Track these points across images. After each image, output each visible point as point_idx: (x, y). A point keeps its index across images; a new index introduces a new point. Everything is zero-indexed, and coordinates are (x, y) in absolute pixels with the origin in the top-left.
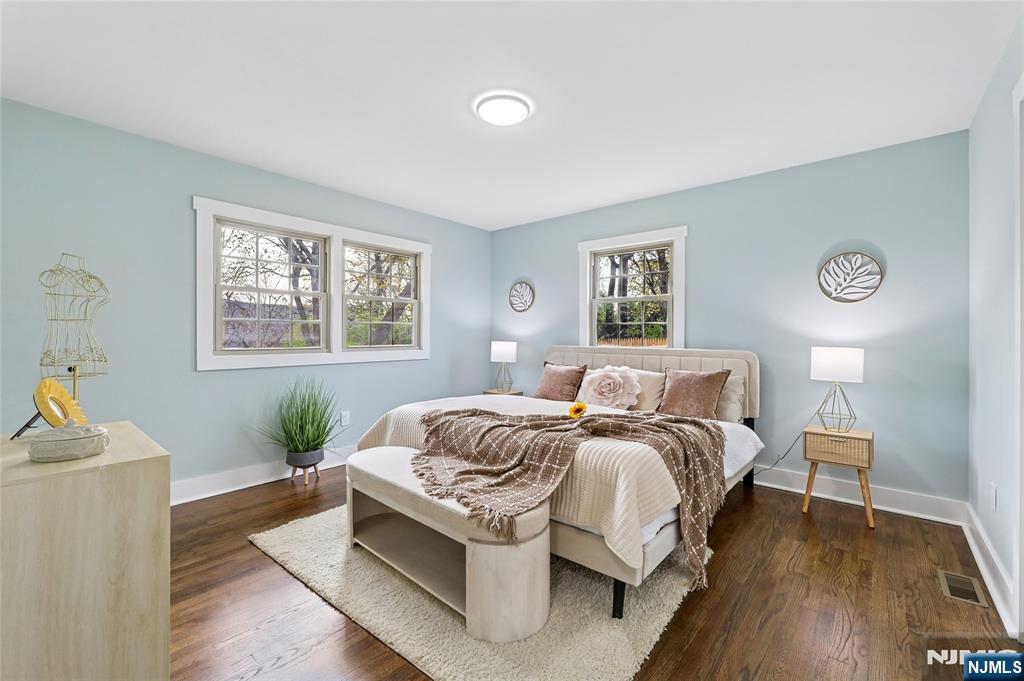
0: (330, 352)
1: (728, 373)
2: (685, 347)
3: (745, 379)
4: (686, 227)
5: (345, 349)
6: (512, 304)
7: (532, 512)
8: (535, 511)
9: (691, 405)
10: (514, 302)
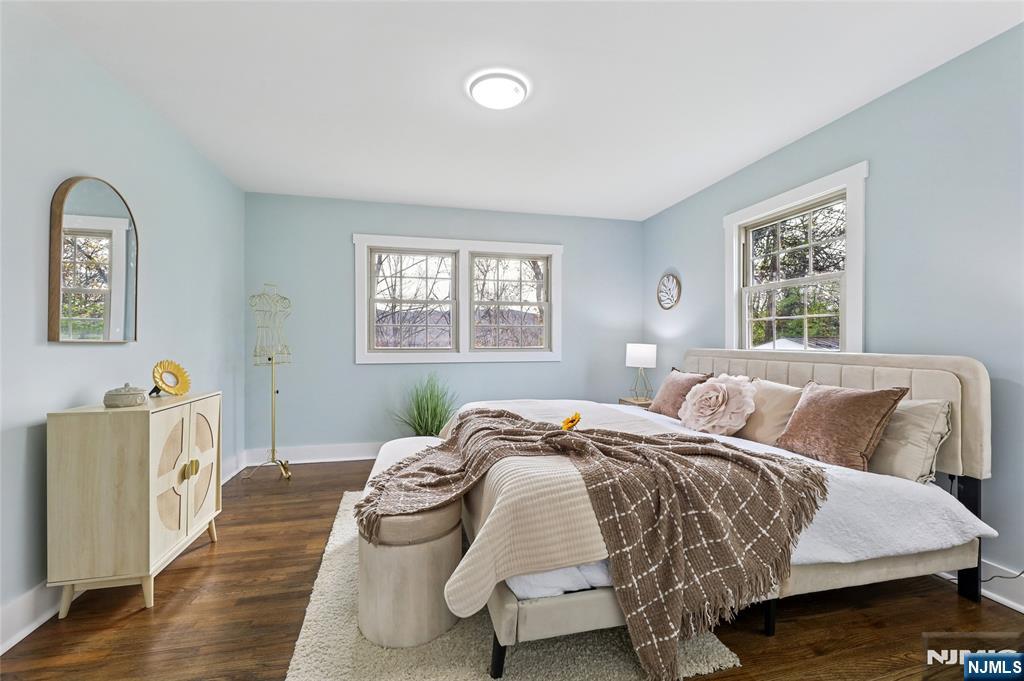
0: (458, 352)
1: (902, 393)
2: (865, 351)
3: (951, 406)
4: (864, 164)
5: (472, 349)
6: (660, 301)
7: (404, 517)
8: (410, 517)
9: (818, 439)
10: (663, 298)
